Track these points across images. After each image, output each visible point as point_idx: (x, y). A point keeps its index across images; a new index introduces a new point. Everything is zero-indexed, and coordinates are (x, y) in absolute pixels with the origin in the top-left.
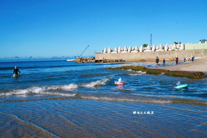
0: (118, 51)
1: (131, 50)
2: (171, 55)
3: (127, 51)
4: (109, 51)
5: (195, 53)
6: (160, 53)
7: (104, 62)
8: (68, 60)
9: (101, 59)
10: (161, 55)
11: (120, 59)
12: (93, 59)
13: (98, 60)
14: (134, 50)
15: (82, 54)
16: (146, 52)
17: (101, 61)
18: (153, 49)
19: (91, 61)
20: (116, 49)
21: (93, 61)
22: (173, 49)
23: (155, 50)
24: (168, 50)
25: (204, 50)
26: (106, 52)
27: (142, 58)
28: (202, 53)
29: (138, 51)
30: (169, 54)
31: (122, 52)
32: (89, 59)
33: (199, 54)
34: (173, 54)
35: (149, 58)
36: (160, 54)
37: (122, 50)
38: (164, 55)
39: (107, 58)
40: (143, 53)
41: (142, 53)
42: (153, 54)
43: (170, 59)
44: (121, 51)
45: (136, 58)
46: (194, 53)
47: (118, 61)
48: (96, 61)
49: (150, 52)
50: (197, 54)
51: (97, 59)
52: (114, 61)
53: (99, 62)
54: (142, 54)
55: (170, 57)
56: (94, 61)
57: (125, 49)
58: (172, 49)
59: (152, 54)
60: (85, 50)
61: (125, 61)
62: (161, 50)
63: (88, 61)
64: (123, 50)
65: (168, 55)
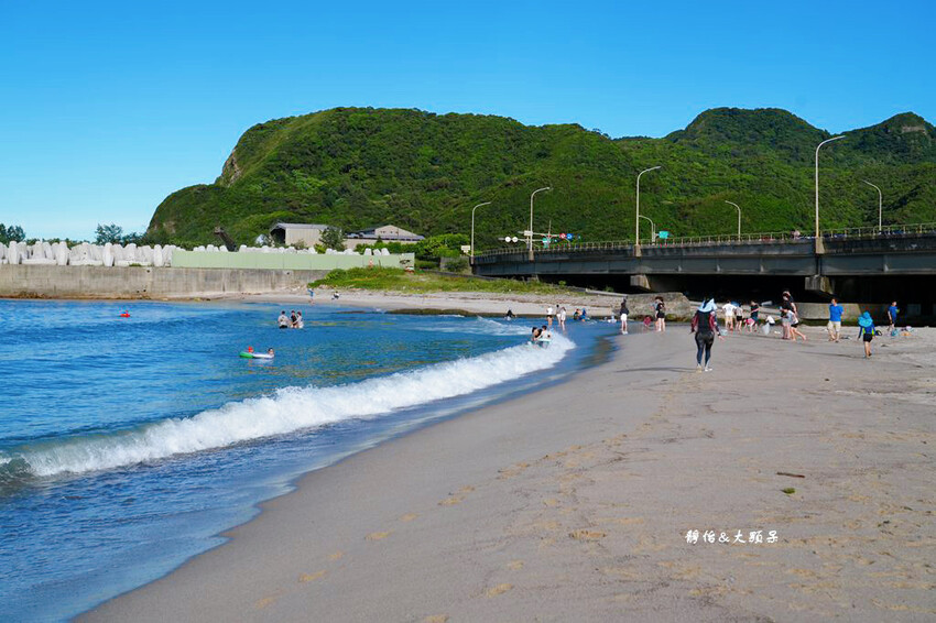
2: (132, 279)
5: (206, 279)
10: (98, 280)
16: (32, 266)
22: (136, 263)
23: (68, 258)
24: (113, 264)
25: (229, 271)
28: (224, 280)
30: (126, 278)
33: (216, 283)
34: (138, 279)
36: (93, 276)
38: (108, 279)
40: (22, 269)
42: (68, 274)
43: (128, 292)
46: (201, 279)
50: (212, 283)
55: (127, 288)
58: (131, 263)
62: (91, 261)
65: (119, 278)
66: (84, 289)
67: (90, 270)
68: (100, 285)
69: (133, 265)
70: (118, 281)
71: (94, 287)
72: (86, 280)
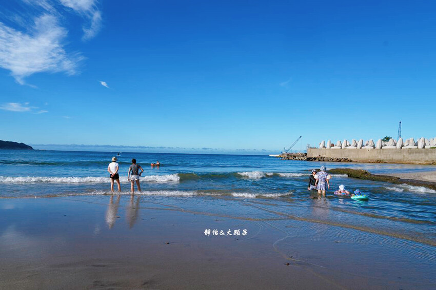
0: (341, 146)
1: (363, 146)
2: (430, 155)
3: (356, 146)
4: (328, 146)
6: (410, 151)
7: (320, 161)
8: (270, 156)
9: (316, 156)
10: (411, 155)
11: (344, 158)
12: (303, 156)
13: (311, 158)
14: (367, 145)
15: (290, 148)
16: (386, 149)
17: (315, 159)
18: (398, 146)
19: (300, 158)
20: (338, 144)
21: (303, 158)
22: (434, 146)
23: (402, 146)
24: (424, 148)
26: (324, 147)
27: (380, 157)
29: (374, 147)
30: (426, 154)
31: (347, 148)
32: (298, 156)
34: (433, 154)
35: (391, 158)
36: (410, 153)
37: (348, 144)
38: (417, 154)
39: (324, 156)
40: (381, 151)
41: (379, 151)
42: (398, 152)
43: (427, 161)
44: (347, 146)
45: (369, 157)
47: (340, 161)
48: (309, 159)
49: (393, 149)
51: (309, 156)
52: (335, 160)
53: (312, 160)
54: (380, 153)
55: (427, 159)
56: (306, 158)
57: (353, 143)
58: (432, 146)
59: (396, 151)
60: (295, 143)
61: (351, 161)
62: (412, 146)
63: (297, 158)
64: (350, 145)
65: (423, 154)
66: (405, 159)
67: (408, 151)
68: (413, 158)
69: (431, 148)
70: (422, 156)
71: (410, 158)
72: (406, 155)
